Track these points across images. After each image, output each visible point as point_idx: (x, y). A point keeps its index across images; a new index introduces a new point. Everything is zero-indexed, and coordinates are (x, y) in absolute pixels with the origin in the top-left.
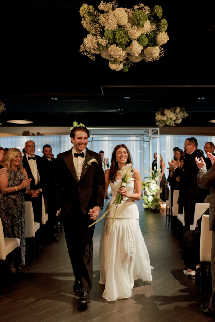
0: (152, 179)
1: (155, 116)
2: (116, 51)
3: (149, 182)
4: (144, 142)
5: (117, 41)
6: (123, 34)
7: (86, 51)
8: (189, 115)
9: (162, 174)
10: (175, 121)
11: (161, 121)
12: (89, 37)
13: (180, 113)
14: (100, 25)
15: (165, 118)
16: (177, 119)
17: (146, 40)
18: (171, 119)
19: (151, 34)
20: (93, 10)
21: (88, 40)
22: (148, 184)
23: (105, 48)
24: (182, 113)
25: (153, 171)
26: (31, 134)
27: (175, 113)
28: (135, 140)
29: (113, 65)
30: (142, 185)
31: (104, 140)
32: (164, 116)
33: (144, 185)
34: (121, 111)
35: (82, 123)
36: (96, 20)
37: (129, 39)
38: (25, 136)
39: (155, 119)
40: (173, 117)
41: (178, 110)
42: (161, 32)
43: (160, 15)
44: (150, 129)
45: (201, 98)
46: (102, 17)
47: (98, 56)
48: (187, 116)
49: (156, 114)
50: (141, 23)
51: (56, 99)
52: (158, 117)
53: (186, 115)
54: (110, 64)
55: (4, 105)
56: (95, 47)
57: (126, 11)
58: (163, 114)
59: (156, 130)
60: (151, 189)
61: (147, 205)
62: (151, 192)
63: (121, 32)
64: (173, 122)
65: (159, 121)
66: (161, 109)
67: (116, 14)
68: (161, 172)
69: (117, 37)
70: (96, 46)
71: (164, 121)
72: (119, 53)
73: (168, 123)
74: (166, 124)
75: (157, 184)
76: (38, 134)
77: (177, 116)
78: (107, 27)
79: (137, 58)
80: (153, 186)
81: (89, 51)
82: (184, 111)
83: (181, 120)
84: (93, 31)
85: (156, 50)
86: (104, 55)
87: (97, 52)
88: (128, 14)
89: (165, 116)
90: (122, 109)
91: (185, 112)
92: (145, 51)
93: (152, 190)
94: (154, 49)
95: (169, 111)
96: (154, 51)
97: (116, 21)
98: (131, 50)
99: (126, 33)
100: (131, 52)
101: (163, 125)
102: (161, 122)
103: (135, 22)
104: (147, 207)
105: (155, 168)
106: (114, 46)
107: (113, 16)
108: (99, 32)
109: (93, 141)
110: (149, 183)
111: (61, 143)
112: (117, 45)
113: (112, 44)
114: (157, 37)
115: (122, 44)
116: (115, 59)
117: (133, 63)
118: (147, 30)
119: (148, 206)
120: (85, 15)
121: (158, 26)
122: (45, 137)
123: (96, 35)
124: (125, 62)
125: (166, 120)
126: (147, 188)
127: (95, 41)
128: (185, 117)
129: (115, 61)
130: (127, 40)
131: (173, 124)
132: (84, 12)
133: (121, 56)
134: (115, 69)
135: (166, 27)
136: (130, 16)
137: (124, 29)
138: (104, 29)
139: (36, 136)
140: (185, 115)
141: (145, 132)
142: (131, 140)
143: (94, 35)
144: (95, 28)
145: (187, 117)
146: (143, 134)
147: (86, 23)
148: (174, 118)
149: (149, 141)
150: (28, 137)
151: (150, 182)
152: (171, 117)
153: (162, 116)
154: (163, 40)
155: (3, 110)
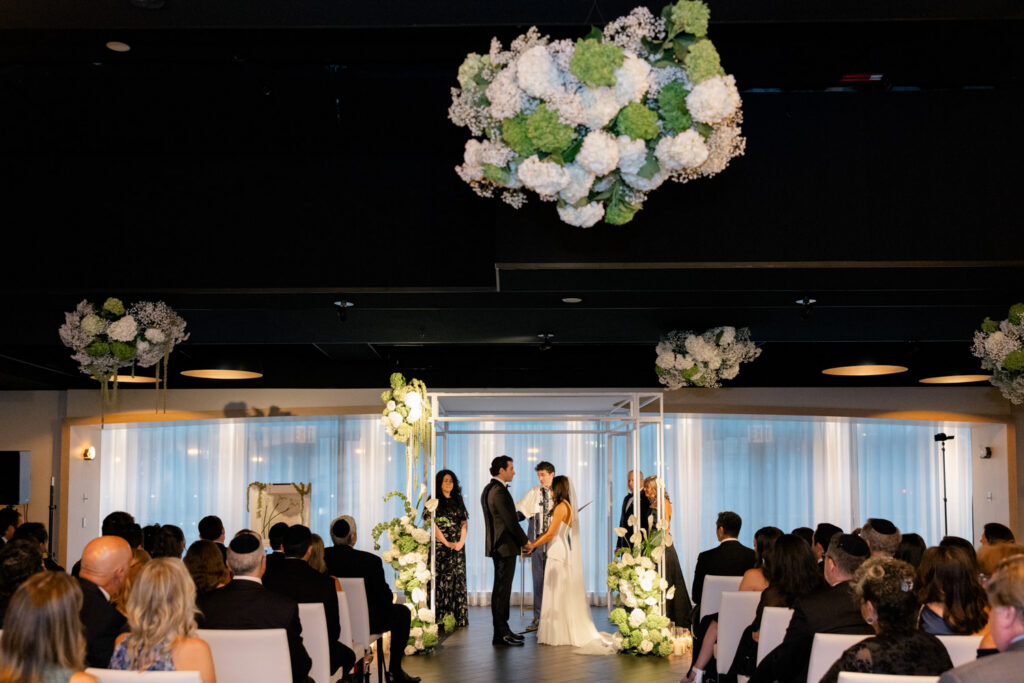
0: (642, 555)
1: (656, 356)
3: (632, 564)
4: (610, 437)
8: (762, 354)
10: (717, 371)
11: (676, 373)
13: (735, 347)
15: (686, 363)
16: (724, 364)
18: (706, 364)
22: (629, 571)
24: (740, 346)
25: (644, 530)
26: (253, 413)
27: (718, 345)
28: (580, 429)
30: (610, 575)
31: (481, 429)
32: (684, 357)
33: (618, 575)
34: (547, 342)
35: (419, 379)
38: (232, 420)
39: (655, 365)
40: (711, 358)
41: (728, 336)
44: (634, 396)
45: (806, 301)
48: (757, 355)
49: (658, 350)
51: (349, 304)
52: (665, 359)
53: (754, 351)
55: (185, 324)
58: (681, 351)
59: (650, 398)
60: (639, 586)
61: (627, 639)
62: (638, 596)
64: (713, 375)
65: (669, 373)
66: (675, 332)
71: (682, 372)
73: (695, 378)
74: (688, 381)
75: (656, 570)
76: (275, 412)
77: (725, 357)
80: (644, 577)
82: (746, 340)
83: (736, 370)
89: (687, 355)
90: (550, 335)
91: (751, 345)
93: (642, 590)
95: (701, 339)
101: (680, 385)
102: (675, 375)
104: (627, 646)
105: (650, 519)
109: (447, 435)
110: (632, 567)
111: (343, 440)
119: (630, 642)
122: (295, 420)
125: (692, 369)
126: (625, 585)
128: (752, 360)
131: (711, 380)
139: (266, 418)
140: (751, 355)
141: (616, 405)
142: (569, 429)
145: (756, 359)
146: (607, 412)
148: (715, 364)
149: (628, 434)
150: (240, 422)
151: (637, 565)
152: (707, 359)
153: (679, 356)
155: (180, 341)
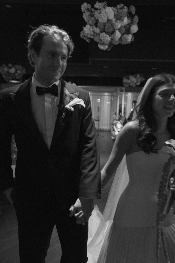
1: (123, 79)
2: (105, 37)
5: (106, 30)
6: (110, 26)
7: (84, 36)
9: (125, 118)
10: (136, 83)
11: (127, 83)
12: (88, 26)
14: (95, 19)
15: (129, 81)
16: (137, 82)
17: (124, 30)
18: (133, 82)
19: (127, 26)
20: (90, 7)
21: (87, 29)
23: (98, 35)
24: (140, 78)
27: (136, 78)
29: (102, 46)
36: (92, 15)
37: (114, 29)
39: (123, 81)
41: (138, 76)
42: (134, 24)
43: (133, 13)
44: (119, 89)
46: (97, 13)
47: (92, 40)
50: (122, 18)
52: (125, 80)
53: (143, 79)
54: (99, 45)
55: (25, 70)
56: (91, 34)
57: (113, 10)
58: (128, 79)
59: (122, 89)
63: (109, 24)
65: (125, 83)
66: (127, 75)
67: (106, 12)
68: (124, 116)
69: (106, 27)
70: (93, 33)
72: (107, 38)
73: (131, 84)
74: (129, 85)
77: (137, 80)
78: (100, 20)
79: (117, 42)
81: (86, 36)
82: (142, 77)
83: (140, 83)
84: (90, 23)
85: (130, 37)
86: (96, 39)
87: (92, 37)
88: (114, 11)
92: (122, 37)
94: (129, 37)
95: (132, 76)
96: (128, 38)
97: (107, 17)
98: (114, 36)
99: (112, 25)
100: (114, 38)
101: (127, 86)
103: (118, 18)
105: (120, 114)
106: (103, 34)
107: (104, 13)
108: (94, 23)
112: (106, 33)
113: (102, 32)
114: (131, 28)
115: (109, 33)
116: (103, 42)
117: (114, 45)
118: (125, 23)
120: (86, 11)
121: (132, 20)
123: (92, 26)
124: (109, 44)
126: (115, 127)
127: (92, 30)
129: (103, 44)
130: (112, 30)
131: (134, 85)
132: (84, 9)
133: (107, 40)
134: (103, 49)
135: (137, 21)
136: (115, 13)
137: (111, 22)
138: (98, 22)
141: (115, 90)
142: (105, 95)
143: (91, 25)
144: (92, 20)
146: (113, 92)
147: (86, 16)
148: (135, 81)
149: (117, 96)
154: (134, 30)
